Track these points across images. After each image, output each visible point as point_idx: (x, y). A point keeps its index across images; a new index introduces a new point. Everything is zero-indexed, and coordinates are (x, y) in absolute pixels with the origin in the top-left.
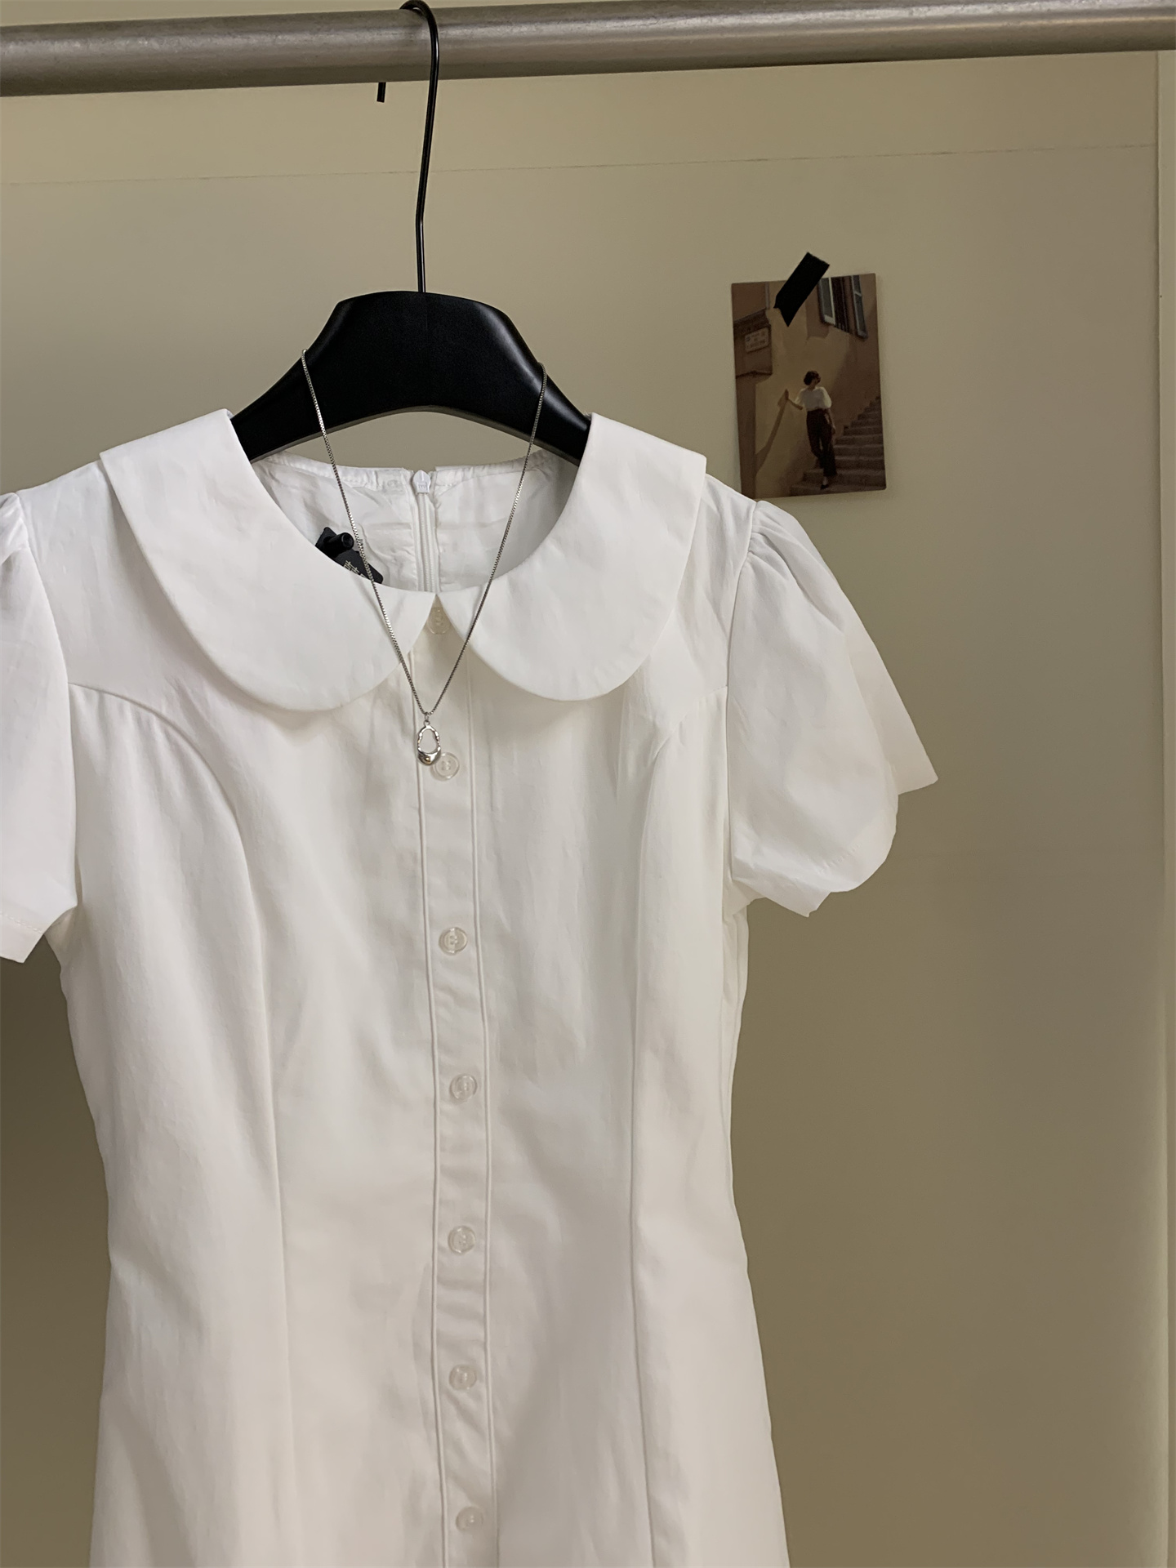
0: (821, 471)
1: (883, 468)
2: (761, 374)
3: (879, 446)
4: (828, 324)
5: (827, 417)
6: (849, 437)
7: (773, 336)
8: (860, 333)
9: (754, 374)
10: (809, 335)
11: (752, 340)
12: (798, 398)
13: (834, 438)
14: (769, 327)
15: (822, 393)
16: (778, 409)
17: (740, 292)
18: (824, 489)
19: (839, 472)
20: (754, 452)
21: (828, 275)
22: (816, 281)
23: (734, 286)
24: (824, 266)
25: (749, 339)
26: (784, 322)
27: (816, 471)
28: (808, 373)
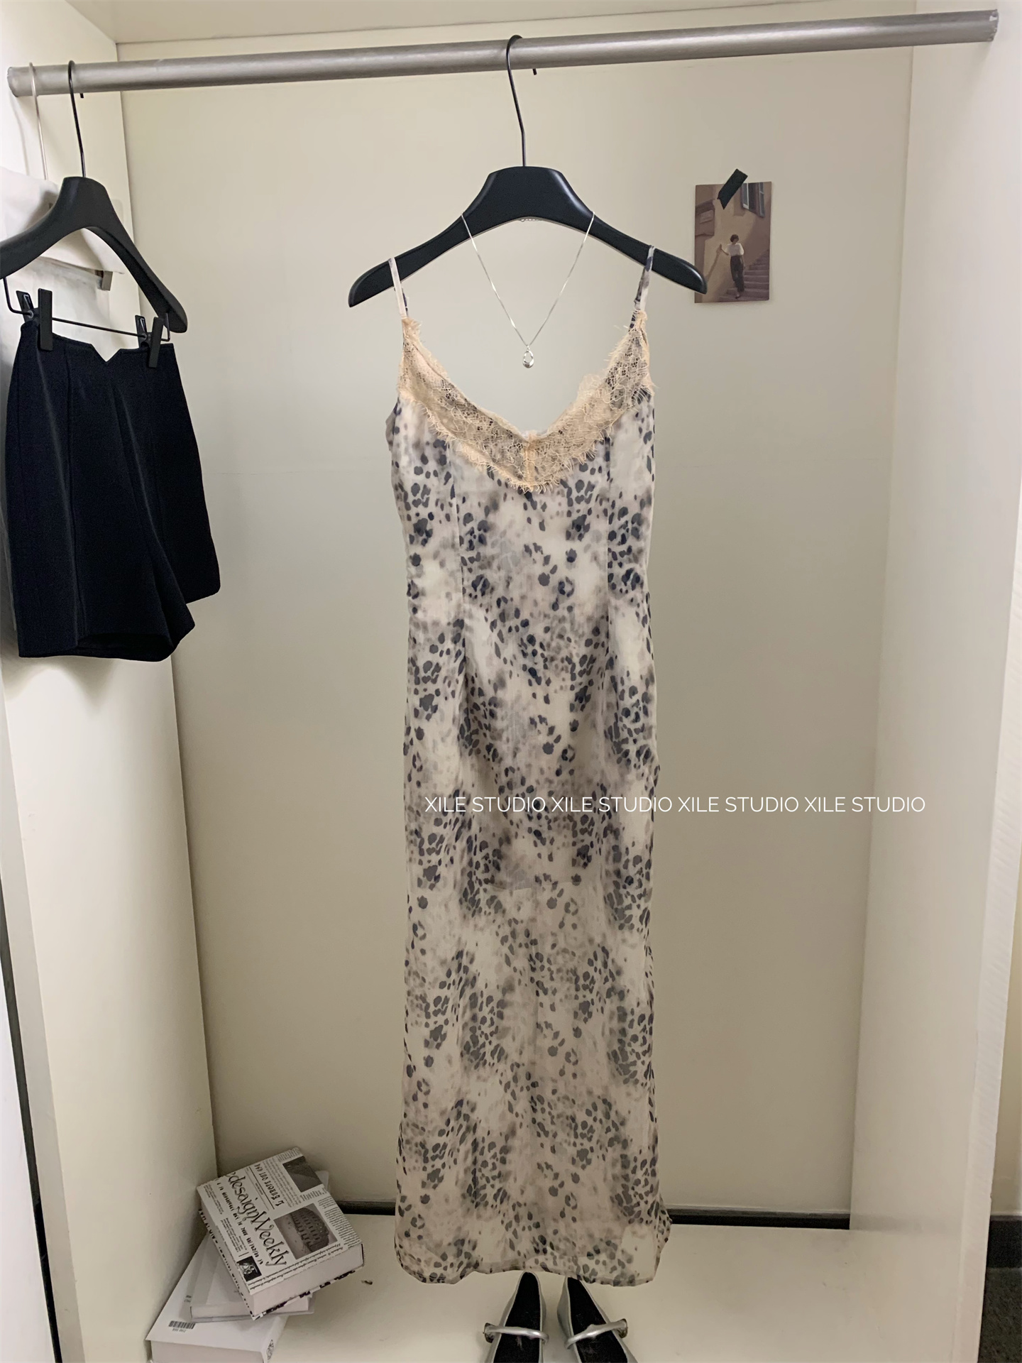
0: (736, 289)
1: (768, 289)
2: (708, 235)
3: (766, 277)
4: (744, 209)
5: (741, 260)
7: (716, 214)
8: (761, 214)
9: (704, 235)
10: (736, 214)
12: (727, 249)
13: (744, 271)
14: (714, 210)
15: (738, 246)
16: (715, 254)
17: (700, 190)
18: (737, 299)
19: (746, 290)
21: (747, 181)
22: (740, 186)
23: (697, 186)
24: (745, 177)
25: (703, 216)
26: (721, 205)
27: (733, 289)
28: (733, 236)
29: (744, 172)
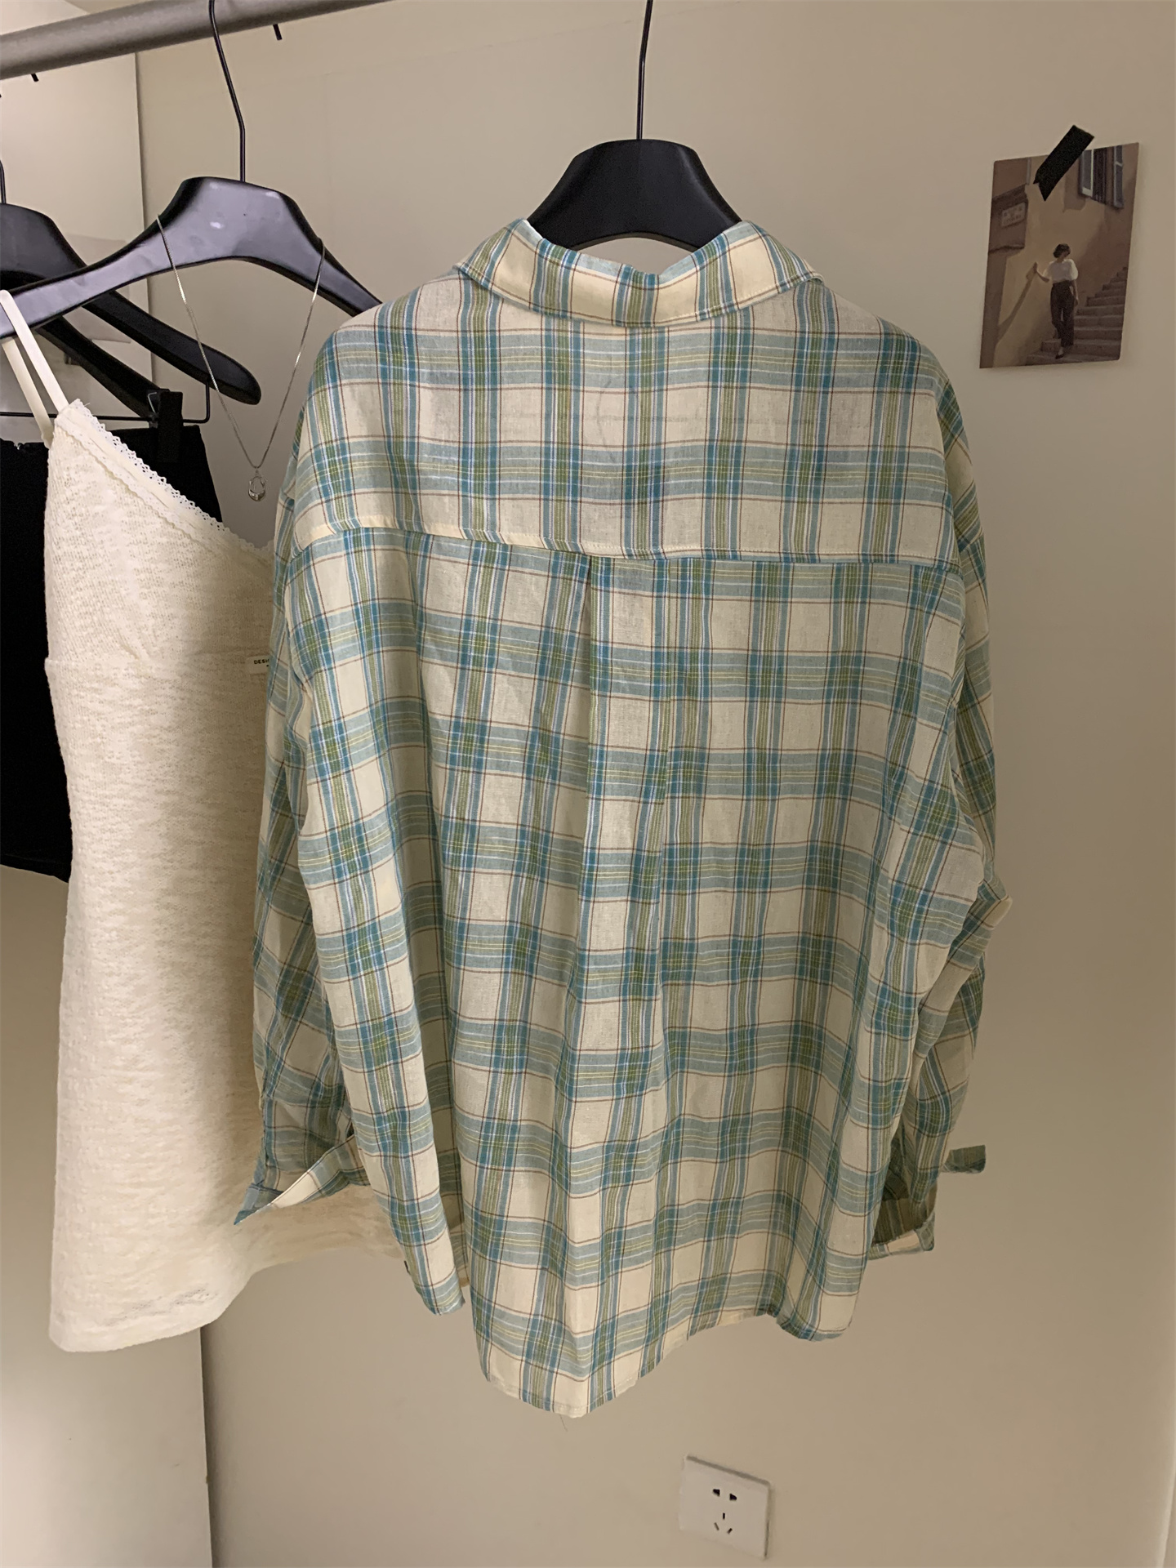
0: (1059, 341)
1: (1120, 338)
2: (1015, 248)
3: (1118, 316)
4: (1085, 196)
5: (1071, 289)
6: (1088, 308)
7: (1029, 211)
8: (1116, 203)
9: (1007, 248)
10: (1065, 209)
11: (1009, 215)
12: (1045, 271)
13: (1076, 309)
14: (1027, 203)
15: (1070, 264)
16: (1025, 281)
17: (1002, 169)
18: (1058, 359)
19: (1076, 342)
20: (997, 320)
21: (1091, 147)
22: (1078, 155)
23: (997, 164)
24: (1089, 138)
25: (1006, 215)
26: (1041, 196)
27: (1053, 341)
28: (1059, 246)
29: (1087, 131)
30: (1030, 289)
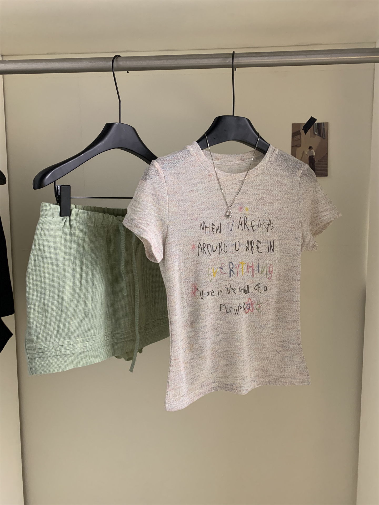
1: (327, 171)
2: (298, 146)
3: (326, 165)
4: (316, 134)
5: (314, 158)
6: (319, 163)
7: (302, 137)
8: (323, 137)
9: (296, 146)
10: (311, 137)
11: (296, 138)
12: (307, 153)
13: (315, 163)
14: (301, 135)
15: (313, 151)
19: (316, 171)
21: (316, 122)
22: (313, 124)
23: (293, 124)
25: (295, 138)
26: (304, 133)
28: (310, 147)
30: (303, 156)
